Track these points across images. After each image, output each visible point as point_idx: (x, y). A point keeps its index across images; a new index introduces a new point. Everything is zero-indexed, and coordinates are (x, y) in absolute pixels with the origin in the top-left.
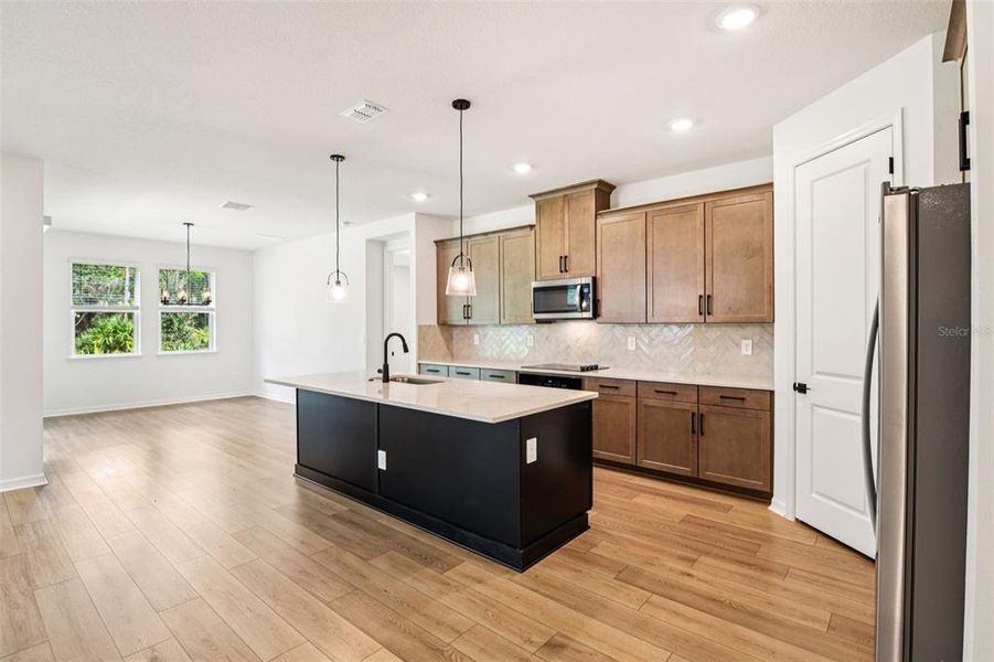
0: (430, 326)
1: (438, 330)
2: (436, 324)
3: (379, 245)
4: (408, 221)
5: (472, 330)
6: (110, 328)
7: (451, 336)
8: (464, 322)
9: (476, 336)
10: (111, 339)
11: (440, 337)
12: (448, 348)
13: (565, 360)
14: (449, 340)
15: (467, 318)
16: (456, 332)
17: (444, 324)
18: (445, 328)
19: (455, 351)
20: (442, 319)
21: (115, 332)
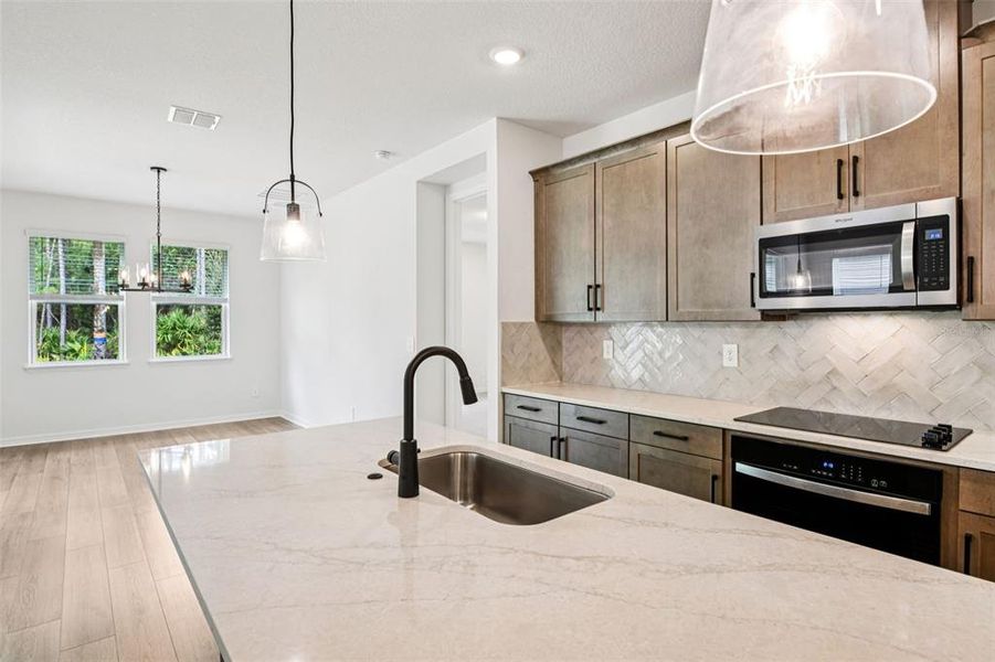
0: (522, 324)
1: (536, 332)
2: (533, 320)
3: (438, 188)
4: (484, 135)
5: (599, 333)
6: (170, 324)
7: (560, 343)
8: (588, 317)
9: (607, 344)
10: (170, 336)
11: (539, 345)
12: (553, 362)
13: (824, 400)
14: (555, 348)
15: (595, 308)
16: (566, 335)
17: (549, 321)
18: (550, 328)
19: (566, 368)
20: (544, 311)
21: (174, 328)
